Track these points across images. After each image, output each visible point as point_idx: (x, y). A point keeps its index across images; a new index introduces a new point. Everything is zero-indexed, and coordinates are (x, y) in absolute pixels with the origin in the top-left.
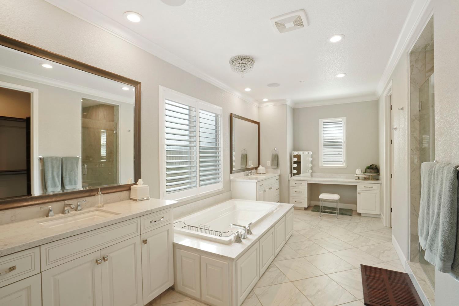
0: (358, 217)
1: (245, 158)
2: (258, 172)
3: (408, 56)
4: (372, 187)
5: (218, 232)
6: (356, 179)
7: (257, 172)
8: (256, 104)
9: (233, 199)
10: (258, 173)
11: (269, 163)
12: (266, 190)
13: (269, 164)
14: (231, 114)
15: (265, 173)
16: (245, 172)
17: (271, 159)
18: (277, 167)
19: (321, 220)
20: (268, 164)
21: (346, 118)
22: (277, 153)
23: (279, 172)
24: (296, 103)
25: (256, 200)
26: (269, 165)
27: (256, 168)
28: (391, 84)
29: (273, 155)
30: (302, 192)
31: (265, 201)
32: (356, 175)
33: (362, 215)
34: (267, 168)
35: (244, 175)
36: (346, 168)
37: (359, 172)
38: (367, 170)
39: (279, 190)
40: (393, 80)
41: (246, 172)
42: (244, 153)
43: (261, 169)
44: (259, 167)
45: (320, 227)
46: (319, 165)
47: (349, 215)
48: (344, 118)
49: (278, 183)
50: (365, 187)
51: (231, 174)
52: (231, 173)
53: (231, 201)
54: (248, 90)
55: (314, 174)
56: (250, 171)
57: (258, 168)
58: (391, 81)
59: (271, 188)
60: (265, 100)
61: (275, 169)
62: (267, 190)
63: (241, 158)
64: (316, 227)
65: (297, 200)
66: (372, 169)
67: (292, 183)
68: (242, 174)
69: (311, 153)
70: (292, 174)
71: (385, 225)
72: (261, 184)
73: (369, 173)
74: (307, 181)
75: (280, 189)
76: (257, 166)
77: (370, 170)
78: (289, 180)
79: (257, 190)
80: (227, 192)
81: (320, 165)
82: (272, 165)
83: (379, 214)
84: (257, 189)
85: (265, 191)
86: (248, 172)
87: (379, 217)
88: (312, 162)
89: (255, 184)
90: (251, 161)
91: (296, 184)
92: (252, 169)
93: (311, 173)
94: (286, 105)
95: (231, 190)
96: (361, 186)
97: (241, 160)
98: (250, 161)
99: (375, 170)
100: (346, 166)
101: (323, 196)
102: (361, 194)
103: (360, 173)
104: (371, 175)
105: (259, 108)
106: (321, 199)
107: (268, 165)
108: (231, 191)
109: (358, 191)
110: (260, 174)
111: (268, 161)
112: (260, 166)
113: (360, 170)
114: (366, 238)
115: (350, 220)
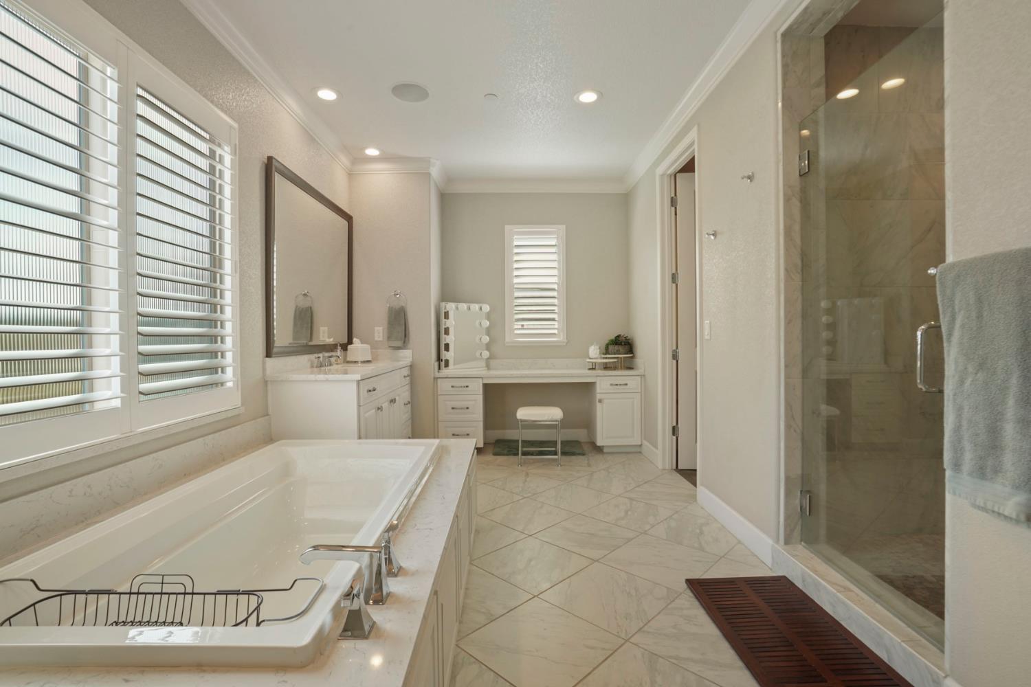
0: (599, 457)
1: (305, 318)
2: (348, 359)
3: (776, 42)
4: (626, 384)
5: (237, 593)
6: (590, 369)
7: (345, 357)
8: (344, 160)
9: (276, 441)
10: (348, 362)
11: (379, 333)
12: (383, 406)
13: (381, 335)
14: (270, 159)
15: (369, 361)
16: (313, 357)
17: (385, 322)
18: (404, 342)
19: (527, 475)
20: (376, 334)
21: (564, 226)
22: (403, 305)
23: (406, 356)
24: (449, 178)
25: (356, 436)
26: (381, 339)
27: (344, 347)
28: (693, 134)
29: (391, 310)
30: (470, 408)
31: (380, 438)
32: (590, 358)
33: (605, 450)
34: (374, 346)
35: (309, 364)
36: (564, 344)
37: (594, 352)
38: (611, 347)
39: (409, 405)
40: (699, 125)
41: (316, 355)
42: (304, 303)
43: (358, 349)
44: (350, 342)
45: (534, 494)
46: (505, 340)
47: (579, 454)
48: (560, 226)
49: (408, 387)
50: (611, 385)
51: (267, 359)
52: (269, 354)
53: (269, 448)
54: (327, 95)
55: (493, 363)
56: (327, 354)
57: (349, 347)
58: (695, 128)
59: (393, 401)
60: (372, 152)
61: (399, 348)
62: (385, 405)
63: (295, 317)
64: (525, 496)
65: (457, 431)
66: (620, 344)
67: (444, 386)
68: (305, 359)
69: (486, 308)
70: (443, 364)
71: (660, 467)
72: (371, 389)
73: (615, 354)
74: (482, 378)
75: (413, 403)
76: (345, 341)
77: (617, 347)
78: (436, 379)
79: (359, 406)
80: (254, 419)
81: (507, 339)
82: (389, 338)
83: (640, 444)
84: (361, 404)
85: (380, 409)
86: (321, 355)
87: (639, 450)
88: (488, 331)
89: (355, 386)
90: (326, 328)
91: (453, 387)
92: (331, 348)
93: (488, 359)
94: (429, 174)
95: (270, 413)
96: (604, 383)
97: (295, 325)
98: (322, 329)
99: (627, 347)
100: (565, 340)
101: (524, 413)
102: (605, 401)
103: (598, 353)
104: (621, 358)
105: (351, 175)
106: (522, 421)
107: (376, 339)
108: (268, 415)
109: (598, 396)
110: (355, 362)
111: (376, 328)
112: (355, 340)
113: (598, 347)
114: (646, 504)
115: (589, 465)
